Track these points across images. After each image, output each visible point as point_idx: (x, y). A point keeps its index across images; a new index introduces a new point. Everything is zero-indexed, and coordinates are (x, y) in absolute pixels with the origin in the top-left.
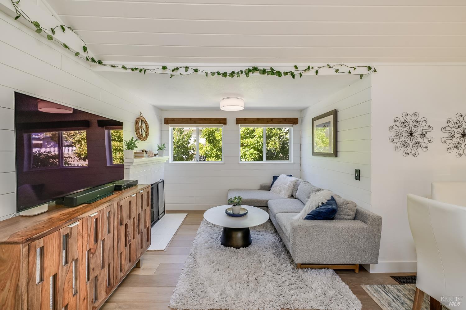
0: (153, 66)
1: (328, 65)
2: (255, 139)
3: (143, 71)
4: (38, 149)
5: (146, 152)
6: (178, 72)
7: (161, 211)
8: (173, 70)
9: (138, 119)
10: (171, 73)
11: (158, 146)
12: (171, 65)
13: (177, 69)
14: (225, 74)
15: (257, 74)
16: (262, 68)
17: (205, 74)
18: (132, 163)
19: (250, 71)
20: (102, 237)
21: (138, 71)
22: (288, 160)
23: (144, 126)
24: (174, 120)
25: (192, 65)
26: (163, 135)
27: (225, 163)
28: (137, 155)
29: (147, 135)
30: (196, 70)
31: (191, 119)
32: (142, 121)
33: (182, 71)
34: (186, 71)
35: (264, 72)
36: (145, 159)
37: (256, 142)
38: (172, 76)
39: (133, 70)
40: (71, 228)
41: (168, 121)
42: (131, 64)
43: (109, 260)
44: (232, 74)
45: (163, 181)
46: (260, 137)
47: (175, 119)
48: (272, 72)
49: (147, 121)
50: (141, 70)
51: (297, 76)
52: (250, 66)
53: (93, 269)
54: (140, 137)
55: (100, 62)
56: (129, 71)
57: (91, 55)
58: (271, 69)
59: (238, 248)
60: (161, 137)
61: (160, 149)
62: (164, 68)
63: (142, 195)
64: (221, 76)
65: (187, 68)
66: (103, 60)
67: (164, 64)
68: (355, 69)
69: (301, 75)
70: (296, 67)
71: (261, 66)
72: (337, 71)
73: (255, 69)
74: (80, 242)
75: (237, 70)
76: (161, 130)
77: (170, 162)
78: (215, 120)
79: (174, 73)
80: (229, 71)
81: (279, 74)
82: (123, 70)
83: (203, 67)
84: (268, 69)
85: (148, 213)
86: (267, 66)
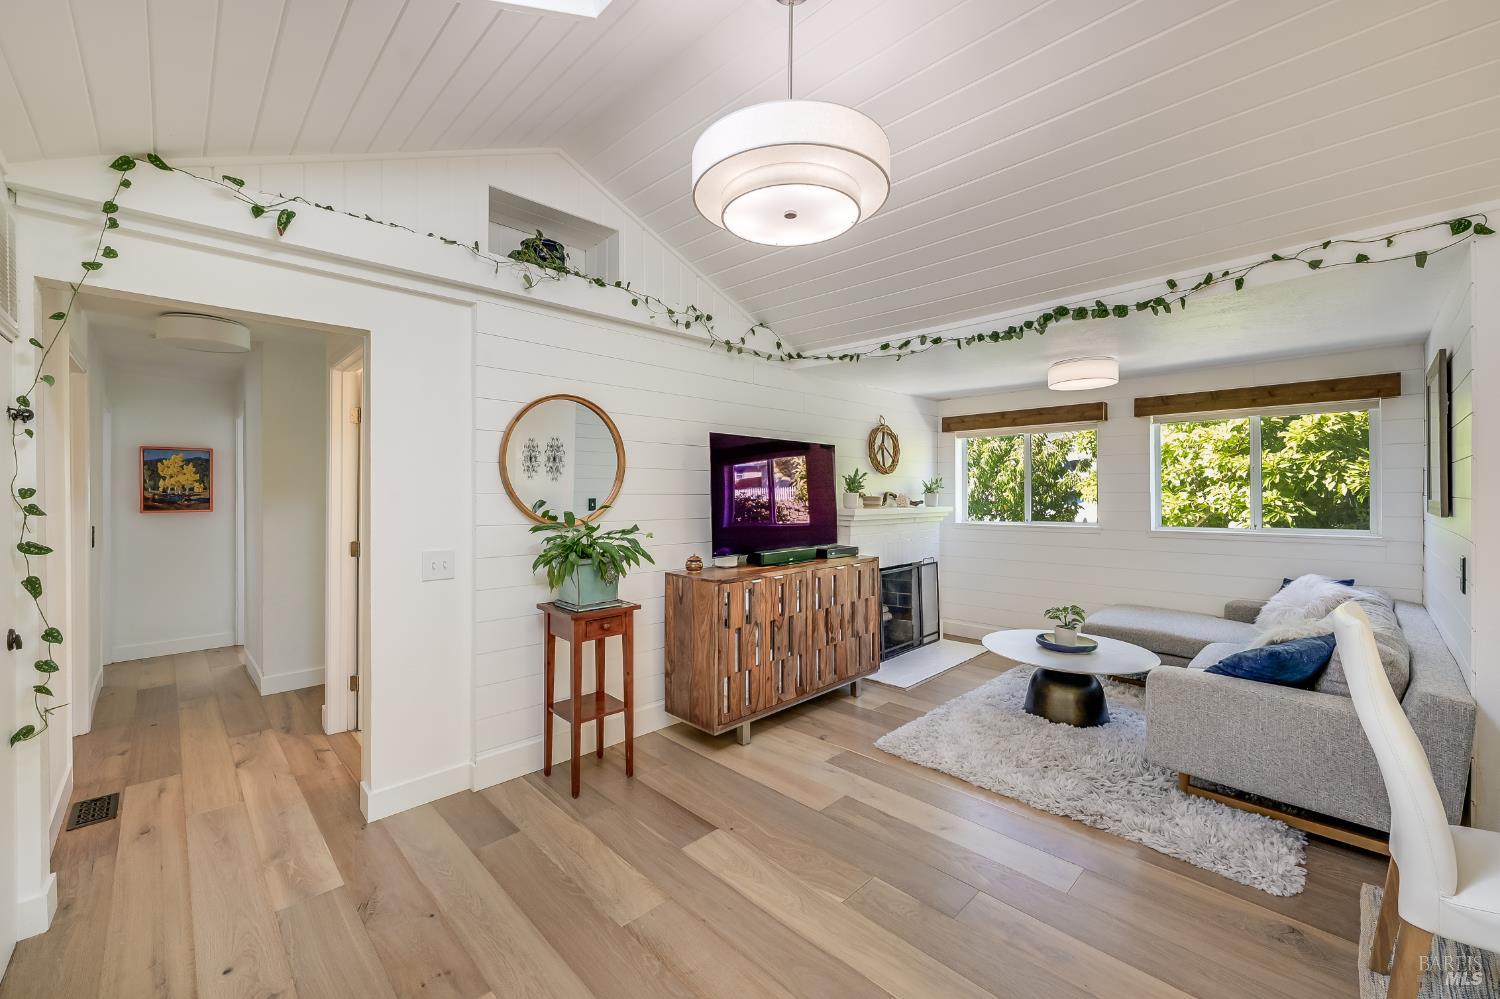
0: (868, 346)
1: (1276, 258)
2: (1286, 454)
3: (855, 358)
4: (743, 491)
5: (895, 497)
6: (911, 347)
7: (928, 628)
8: (900, 348)
9: (874, 432)
10: (898, 352)
11: (926, 486)
12: (895, 339)
13: (907, 343)
14: (995, 336)
15: (1067, 321)
16: (1077, 306)
17: (956, 343)
18: (852, 516)
19: (1047, 318)
20: (789, 612)
21: (848, 359)
22: (1368, 528)
23: (888, 443)
24: (963, 422)
25: (932, 332)
26: (941, 459)
27: (1102, 530)
28: (869, 502)
29: (895, 462)
30: (937, 341)
31: (1003, 415)
32: (883, 433)
33: (916, 345)
34: (923, 343)
35: (1081, 313)
36: (890, 510)
37: (1285, 465)
38: (899, 356)
39: (841, 358)
40: (754, 584)
41: (950, 425)
42: (838, 350)
43: (799, 650)
44: (1011, 332)
45: (937, 563)
46: (1307, 448)
47: (966, 420)
48: (1101, 311)
49: (895, 432)
50: (852, 358)
51: (1175, 306)
52: (1049, 306)
53: (779, 648)
54: (880, 469)
55: (799, 356)
56: (837, 361)
57: (787, 348)
58: (1099, 303)
59: (1054, 720)
60: (937, 462)
61: (929, 490)
62: (885, 347)
63: (860, 572)
64: (988, 342)
65: (923, 339)
66: (803, 351)
67: (884, 340)
68: (1390, 242)
69: (1183, 301)
70: (1172, 284)
71: (1072, 302)
72: (1315, 265)
73: (1062, 312)
74: (763, 606)
75: (1018, 323)
76: (937, 449)
77: (959, 519)
78: (1068, 412)
79: (904, 351)
80: (1002, 329)
81: (1121, 311)
82: (829, 362)
83: (949, 330)
84: (1090, 305)
85: (873, 608)
86: (1086, 299)
